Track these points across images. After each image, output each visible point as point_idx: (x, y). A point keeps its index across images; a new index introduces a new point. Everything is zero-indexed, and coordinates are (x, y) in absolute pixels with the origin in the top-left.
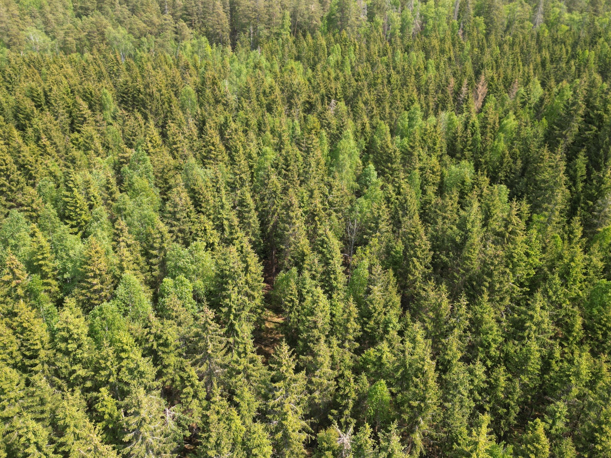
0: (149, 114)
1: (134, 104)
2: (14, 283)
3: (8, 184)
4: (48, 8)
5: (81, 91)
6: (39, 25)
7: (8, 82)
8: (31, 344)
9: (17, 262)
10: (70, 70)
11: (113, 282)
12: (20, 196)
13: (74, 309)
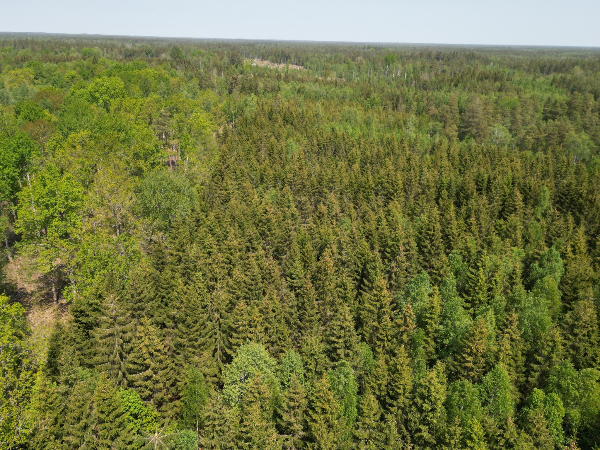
0: (583, 220)
1: (570, 207)
2: (402, 329)
3: (429, 247)
4: (519, 110)
5: (522, 184)
6: (506, 123)
7: (463, 165)
8: (396, 386)
9: (411, 312)
10: (518, 164)
11: (484, 367)
12: (435, 259)
13: (441, 375)
